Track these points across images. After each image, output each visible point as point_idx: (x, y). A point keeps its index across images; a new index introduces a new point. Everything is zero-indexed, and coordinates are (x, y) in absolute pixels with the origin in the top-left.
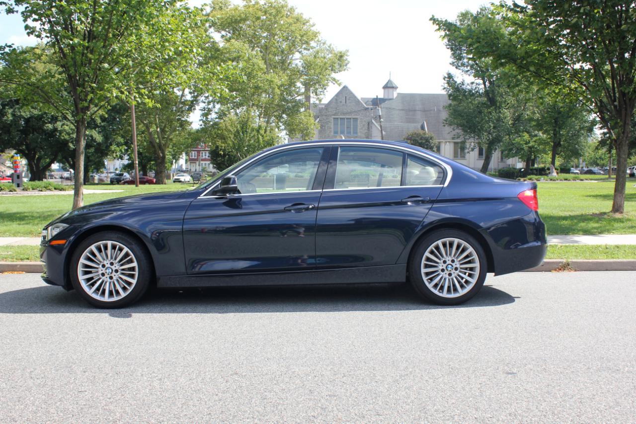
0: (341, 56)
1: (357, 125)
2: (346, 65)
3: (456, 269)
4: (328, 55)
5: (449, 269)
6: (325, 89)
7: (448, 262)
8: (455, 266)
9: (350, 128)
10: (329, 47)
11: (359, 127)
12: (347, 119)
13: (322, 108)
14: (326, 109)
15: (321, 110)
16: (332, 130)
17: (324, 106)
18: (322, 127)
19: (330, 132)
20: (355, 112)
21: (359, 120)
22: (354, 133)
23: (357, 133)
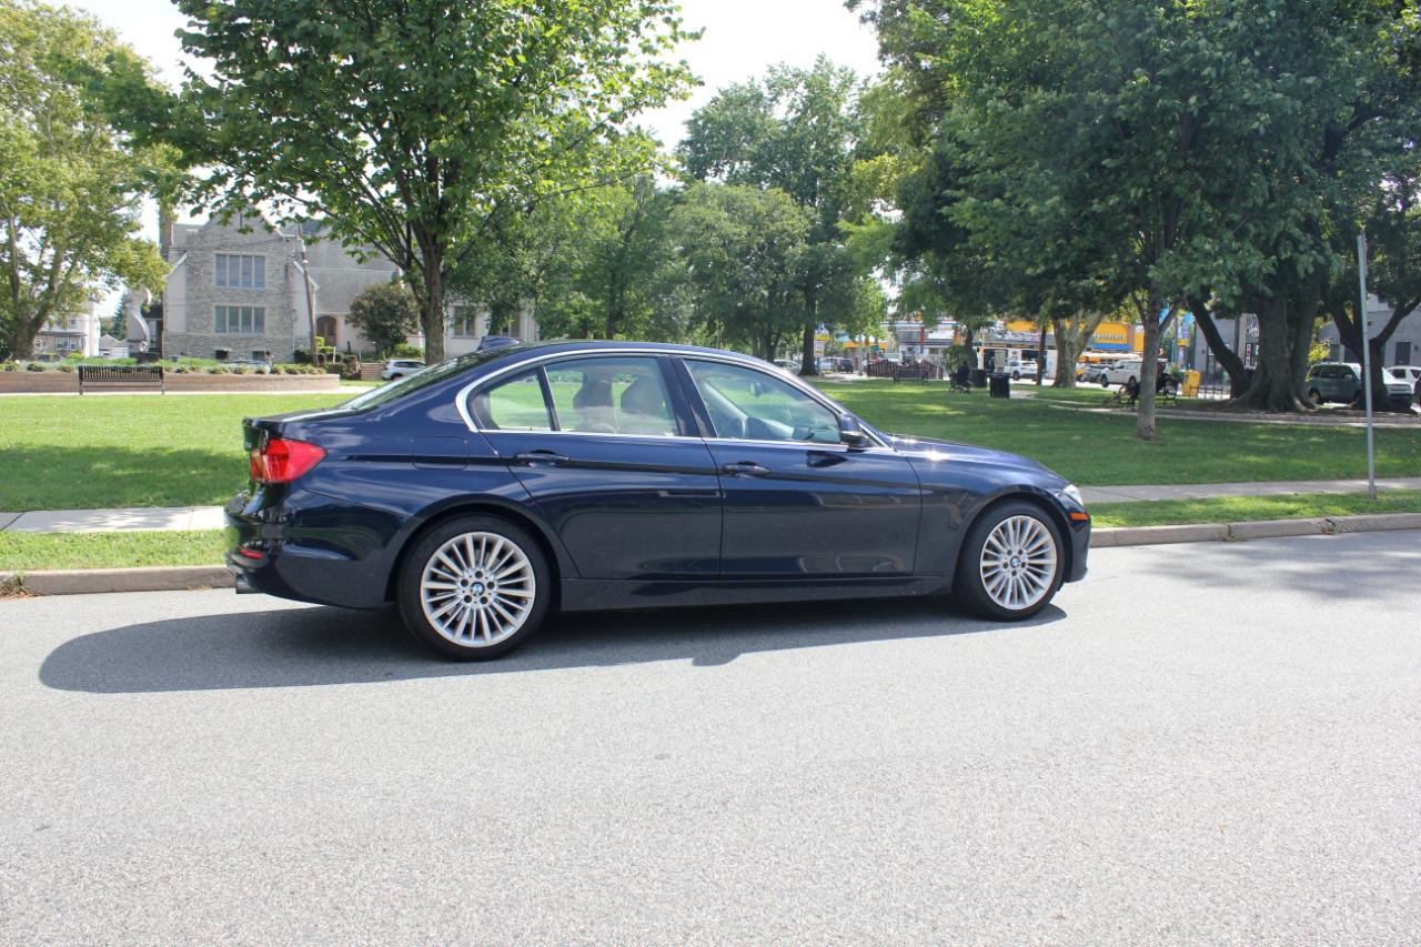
1: (263, 271)
9: (250, 274)
11: (268, 274)
12: (244, 256)
13: (193, 235)
14: (202, 237)
15: (190, 238)
16: (214, 276)
17: (196, 231)
18: (192, 270)
19: (210, 281)
20: (259, 243)
21: (267, 261)
22: (257, 285)
23: (262, 285)
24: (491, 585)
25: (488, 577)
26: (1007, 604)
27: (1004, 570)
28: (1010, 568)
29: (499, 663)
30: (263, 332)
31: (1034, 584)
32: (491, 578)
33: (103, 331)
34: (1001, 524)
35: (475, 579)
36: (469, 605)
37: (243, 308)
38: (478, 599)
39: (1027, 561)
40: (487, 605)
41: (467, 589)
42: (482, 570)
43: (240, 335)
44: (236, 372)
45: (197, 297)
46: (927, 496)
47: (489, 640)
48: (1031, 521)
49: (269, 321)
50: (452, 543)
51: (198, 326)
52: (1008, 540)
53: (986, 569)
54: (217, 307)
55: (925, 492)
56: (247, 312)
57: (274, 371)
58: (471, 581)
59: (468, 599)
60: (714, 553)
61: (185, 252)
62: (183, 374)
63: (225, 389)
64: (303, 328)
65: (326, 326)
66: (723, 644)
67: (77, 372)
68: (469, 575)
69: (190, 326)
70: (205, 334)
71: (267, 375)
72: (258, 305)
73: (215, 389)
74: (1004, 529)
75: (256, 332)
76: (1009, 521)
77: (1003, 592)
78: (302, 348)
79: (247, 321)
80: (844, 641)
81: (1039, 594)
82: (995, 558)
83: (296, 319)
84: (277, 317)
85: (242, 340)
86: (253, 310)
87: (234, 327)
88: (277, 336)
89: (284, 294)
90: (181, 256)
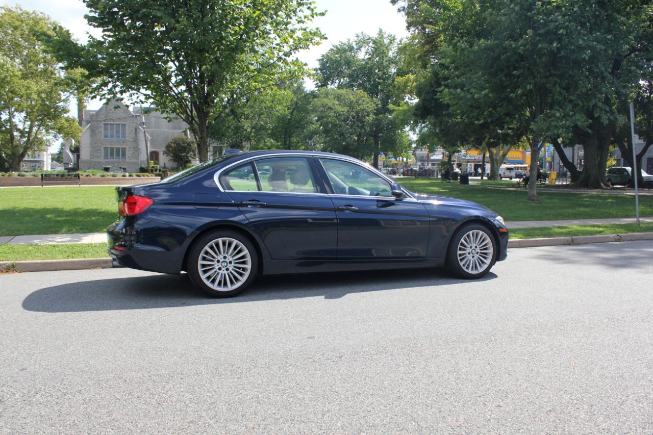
1: (125, 131)
9: (119, 132)
11: (127, 132)
12: (116, 124)
14: (97, 115)
15: (92, 116)
16: (103, 134)
17: (94, 113)
18: (93, 131)
19: (101, 136)
20: (123, 118)
21: (127, 126)
22: (122, 137)
23: (125, 137)
24: (230, 262)
25: (230, 259)
26: (470, 271)
27: (468, 255)
28: (471, 254)
29: (234, 299)
30: (125, 159)
31: (483, 262)
32: (231, 259)
33: (53, 159)
34: (467, 234)
35: (223, 260)
36: (220, 272)
37: (116, 148)
38: (225, 269)
39: (479, 251)
40: (229, 272)
41: (220, 264)
42: (226, 255)
43: (115, 160)
44: (113, 176)
45: (95, 143)
46: (432, 221)
47: (230, 288)
48: (481, 233)
49: (128, 154)
50: (212, 243)
51: (96, 156)
52: (470, 241)
53: (460, 255)
54: (104, 148)
55: (431, 219)
56: (118, 150)
57: (130, 176)
58: (221, 261)
59: (220, 269)
60: (333, 247)
61: (90, 122)
62: (88, 177)
63: (109, 184)
64: (143, 157)
65: (154, 156)
66: (339, 290)
67: (40, 176)
68: (220, 257)
69: (92, 157)
70: (99, 160)
71: (127, 177)
72: (123, 147)
73: (104, 184)
74: (468, 236)
75: (122, 159)
76: (471, 232)
77: (468, 265)
78: (143, 166)
79: (118, 154)
80: (395, 288)
81: (485, 267)
82: (464, 250)
83: (140, 153)
84: (132, 152)
85: (116, 162)
86: (121, 149)
87: (112, 157)
88: (132, 161)
89: (135, 141)
90: (88, 124)
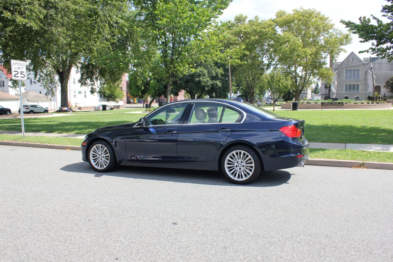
0: (347, 36)
1: (359, 73)
2: (351, 41)
3: (243, 166)
4: (339, 36)
5: (240, 166)
6: (339, 54)
7: (239, 163)
8: (242, 165)
9: (355, 75)
10: (340, 31)
11: (360, 75)
12: (353, 70)
13: (339, 65)
14: (341, 65)
15: (338, 66)
16: (345, 76)
17: (340, 64)
18: (339, 75)
19: (344, 77)
20: (358, 66)
21: (360, 71)
22: (357, 78)
23: (359, 78)
30: (359, 91)
33: (312, 92)
37: (353, 85)
43: (352, 92)
45: (340, 82)
49: (360, 88)
51: (340, 90)
54: (345, 85)
56: (354, 86)
61: (337, 70)
64: (371, 89)
65: (377, 88)
69: (338, 90)
70: (341, 92)
72: (357, 83)
75: (356, 91)
78: (370, 95)
79: (354, 88)
83: (369, 87)
84: (363, 87)
85: (352, 93)
86: (356, 85)
87: (350, 90)
88: (363, 92)
89: (365, 80)
90: (336, 71)
